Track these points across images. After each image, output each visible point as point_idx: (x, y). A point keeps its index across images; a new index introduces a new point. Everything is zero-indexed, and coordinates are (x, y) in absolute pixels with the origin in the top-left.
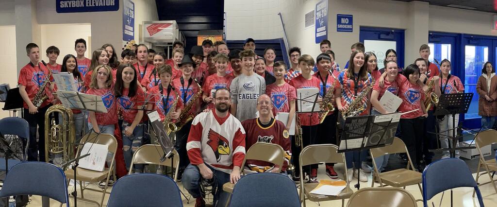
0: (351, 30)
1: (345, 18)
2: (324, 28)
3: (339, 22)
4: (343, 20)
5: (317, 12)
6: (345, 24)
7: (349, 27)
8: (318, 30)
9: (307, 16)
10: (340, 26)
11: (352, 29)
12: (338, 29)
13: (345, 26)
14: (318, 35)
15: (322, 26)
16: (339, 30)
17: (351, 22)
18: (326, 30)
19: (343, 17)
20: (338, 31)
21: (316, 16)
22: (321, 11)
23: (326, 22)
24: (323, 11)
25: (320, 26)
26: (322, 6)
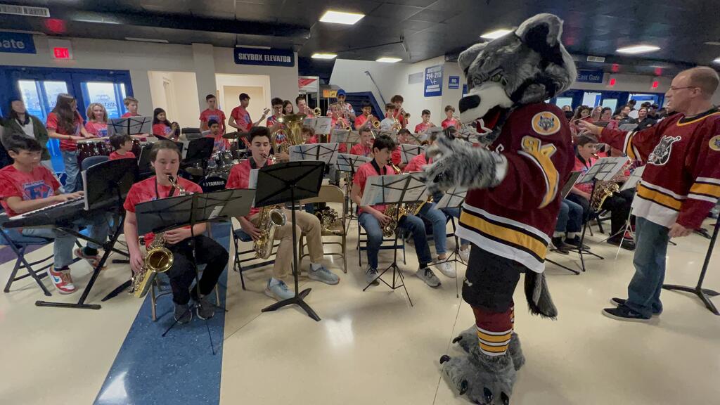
0: (457, 87)
1: (455, 78)
2: (438, 86)
3: (450, 82)
4: (454, 81)
5: (426, 73)
6: (454, 83)
7: (456, 85)
8: (428, 87)
9: (410, 76)
10: (451, 85)
13: (453, 85)
14: (427, 91)
15: (433, 84)
16: (450, 87)
17: (458, 82)
18: (441, 87)
19: (453, 78)
21: (426, 77)
22: (433, 73)
23: (439, 81)
24: (436, 74)
25: (431, 84)
26: (435, 70)
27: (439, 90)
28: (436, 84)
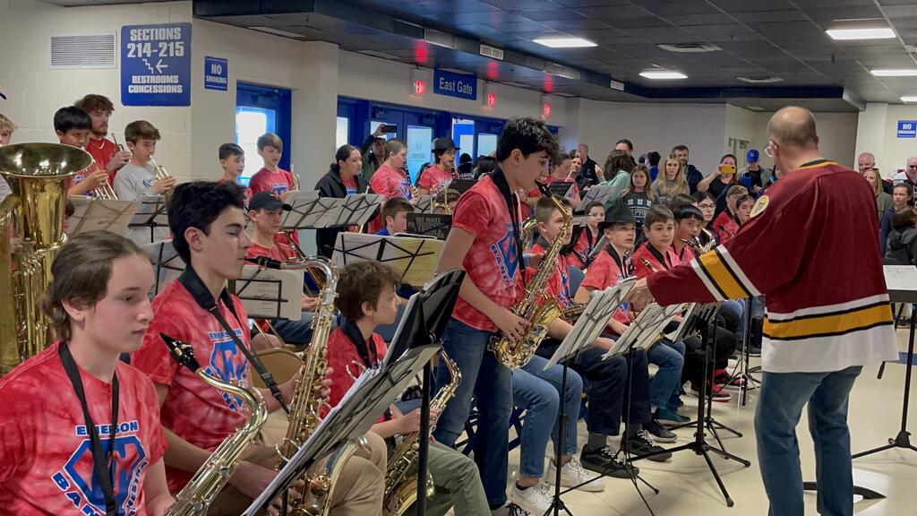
0: (223, 87)
1: (217, 63)
2: (175, 79)
3: (208, 71)
4: (216, 69)
5: (126, 40)
6: (217, 75)
7: (222, 80)
8: (135, 79)
9: (62, 40)
10: (210, 79)
11: (226, 85)
12: (206, 83)
13: (216, 80)
14: (132, 90)
15: (156, 73)
16: (208, 85)
17: (224, 74)
18: (185, 82)
19: (215, 63)
20: (206, 87)
21: (125, 51)
22: (155, 44)
23: (179, 67)
24: (163, 46)
25: (149, 73)
26: (161, 34)
27: (179, 89)
28: (166, 72)
